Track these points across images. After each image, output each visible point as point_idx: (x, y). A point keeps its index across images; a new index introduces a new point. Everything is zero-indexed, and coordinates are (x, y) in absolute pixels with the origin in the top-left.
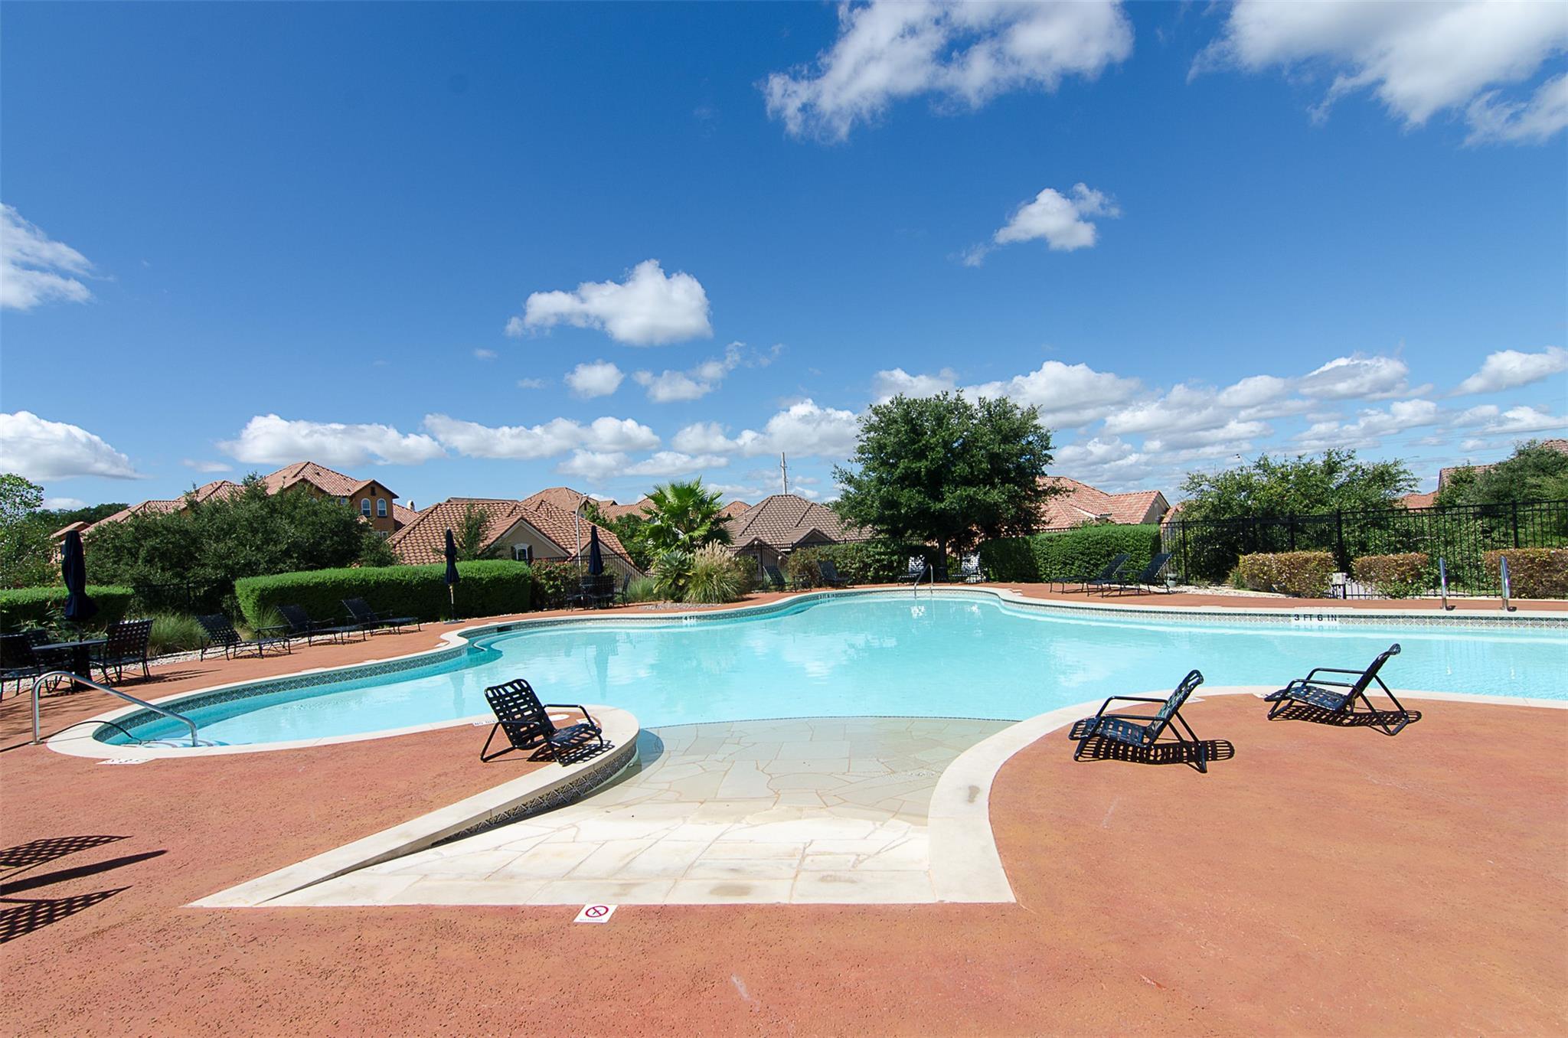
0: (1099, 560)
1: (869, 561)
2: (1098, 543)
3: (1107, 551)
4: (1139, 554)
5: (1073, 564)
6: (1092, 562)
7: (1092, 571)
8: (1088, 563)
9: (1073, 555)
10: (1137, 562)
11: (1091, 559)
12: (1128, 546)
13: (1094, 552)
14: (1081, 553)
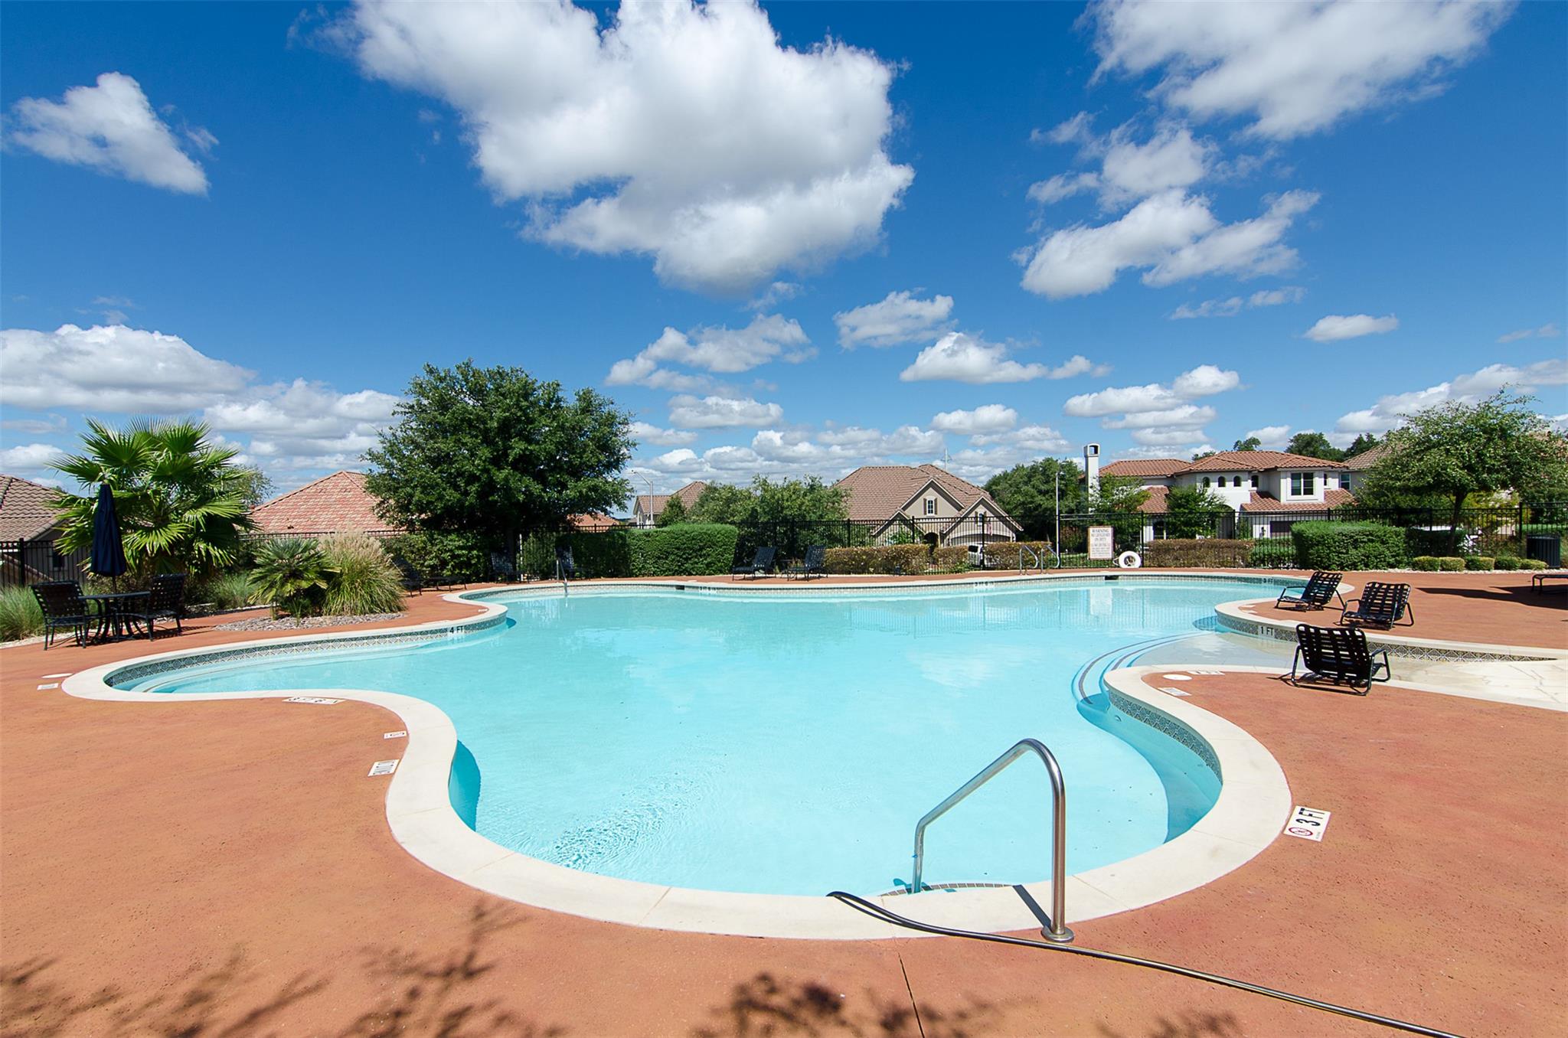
0: (691, 554)
1: (447, 556)
2: (693, 539)
3: (700, 546)
4: (725, 549)
5: (667, 558)
6: (684, 556)
7: (682, 565)
8: (681, 557)
9: (669, 550)
10: (723, 556)
11: (684, 554)
12: (718, 542)
13: (688, 547)
14: (676, 548)
